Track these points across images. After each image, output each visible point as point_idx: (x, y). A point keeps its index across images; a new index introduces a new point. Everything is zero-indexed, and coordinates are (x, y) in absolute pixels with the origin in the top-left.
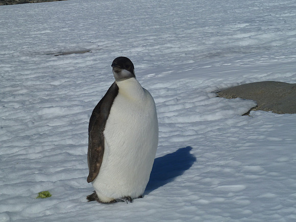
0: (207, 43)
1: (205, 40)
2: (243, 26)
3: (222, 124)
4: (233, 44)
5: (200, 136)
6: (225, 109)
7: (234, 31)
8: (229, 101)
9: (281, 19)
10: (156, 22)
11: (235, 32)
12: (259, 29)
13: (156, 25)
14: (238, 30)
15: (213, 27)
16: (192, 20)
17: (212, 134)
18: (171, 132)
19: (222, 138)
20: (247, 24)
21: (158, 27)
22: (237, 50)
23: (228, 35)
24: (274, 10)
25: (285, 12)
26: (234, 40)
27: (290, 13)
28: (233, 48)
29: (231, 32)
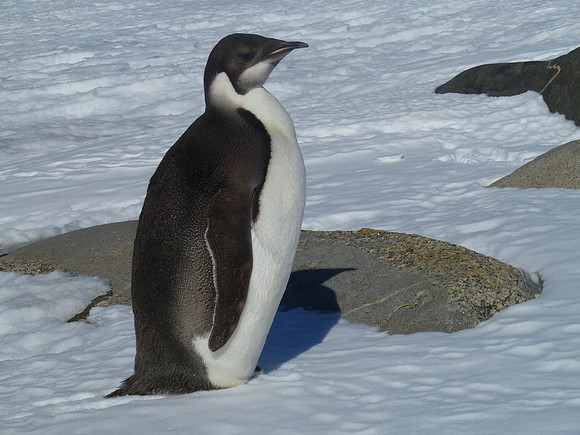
2: (76, 58)
4: (49, 113)
6: (19, 306)
8: (31, 283)
9: (186, 36)
11: (54, 78)
12: (124, 69)
14: (63, 72)
19: (10, 389)
20: (89, 55)
22: (58, 132)
23: (32, 88)
24: (167, 11)
25: (195, 17)
26: (49, 103)
27: (210, 21)
28: (47, 125)
29: (42, 77)
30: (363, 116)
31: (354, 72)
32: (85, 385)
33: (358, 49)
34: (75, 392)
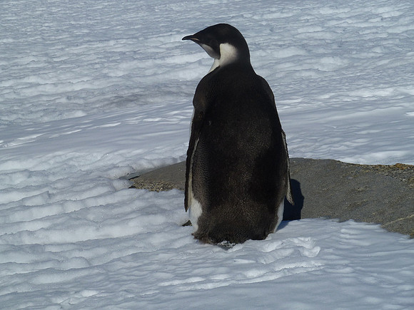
0: (112, 75)
1: (108, 68)
3: (142, 245)
4: (167, 76)
5: (96, 271)
6: (148, 214)
7: (167, 49)
8: (157, 197)
9: (264, 23)
11: (170, 52)
14: (177, 48)
15: (124, 41)
16: (81, 27)
17: (119, 265)
18: (36, 263)
19: (142, 273)
22: (174, 90)
23: (155, 59)
24: (250, 5)
25: (271, 10)
26: (167, 69)
27: (282, 13)
28: (166, 86)
29: (161, 51)
30: (395, 82)
31: (387, 51)
32: (196, 271)
33: (389, 34)
34: (189, 277)
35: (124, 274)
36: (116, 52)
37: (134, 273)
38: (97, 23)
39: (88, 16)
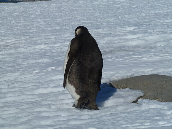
0: (101, 42)
1: (99, 39)
2: (132, 28)
3: (114, 110)
4: (124, 44)
5: (95, 120)
6: (116, 98)
7: (124, 33)
8: (120, 91)
9: (165, 24)
10: (57, 24)
12: (146, 32)
13: (57, 26)
14: (128, 32)
15: (106, 29)
16: (88, 23)
17: (104, 118)
18: (69, 116)
19: (114, 121)
20: (136, 28)
21: (59, 28)
22: (127, 49)
23: (119, 36)
24: (159, 16)
25: (168, 18)
26: (124, 41)
28: (123, 47)
29: (122, 33)
32: (137, 121)
34: (134, 123)
35: (106, 122)
36: (103, 34)
37: (111, 121)
38: (95, 22)
39: (91, 19)
